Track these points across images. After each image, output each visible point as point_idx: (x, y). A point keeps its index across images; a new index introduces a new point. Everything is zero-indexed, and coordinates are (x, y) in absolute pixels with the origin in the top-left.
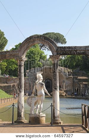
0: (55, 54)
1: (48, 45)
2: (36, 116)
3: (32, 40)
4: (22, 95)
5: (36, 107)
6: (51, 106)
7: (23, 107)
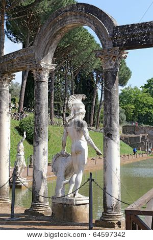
0: (109, 45)
1: (94, 25)
2: (65, 202)
3: (60, 19)
4: (42, 151)
5: (68, 181)
6: (89, 180)
7: (42, 177)
